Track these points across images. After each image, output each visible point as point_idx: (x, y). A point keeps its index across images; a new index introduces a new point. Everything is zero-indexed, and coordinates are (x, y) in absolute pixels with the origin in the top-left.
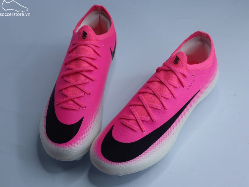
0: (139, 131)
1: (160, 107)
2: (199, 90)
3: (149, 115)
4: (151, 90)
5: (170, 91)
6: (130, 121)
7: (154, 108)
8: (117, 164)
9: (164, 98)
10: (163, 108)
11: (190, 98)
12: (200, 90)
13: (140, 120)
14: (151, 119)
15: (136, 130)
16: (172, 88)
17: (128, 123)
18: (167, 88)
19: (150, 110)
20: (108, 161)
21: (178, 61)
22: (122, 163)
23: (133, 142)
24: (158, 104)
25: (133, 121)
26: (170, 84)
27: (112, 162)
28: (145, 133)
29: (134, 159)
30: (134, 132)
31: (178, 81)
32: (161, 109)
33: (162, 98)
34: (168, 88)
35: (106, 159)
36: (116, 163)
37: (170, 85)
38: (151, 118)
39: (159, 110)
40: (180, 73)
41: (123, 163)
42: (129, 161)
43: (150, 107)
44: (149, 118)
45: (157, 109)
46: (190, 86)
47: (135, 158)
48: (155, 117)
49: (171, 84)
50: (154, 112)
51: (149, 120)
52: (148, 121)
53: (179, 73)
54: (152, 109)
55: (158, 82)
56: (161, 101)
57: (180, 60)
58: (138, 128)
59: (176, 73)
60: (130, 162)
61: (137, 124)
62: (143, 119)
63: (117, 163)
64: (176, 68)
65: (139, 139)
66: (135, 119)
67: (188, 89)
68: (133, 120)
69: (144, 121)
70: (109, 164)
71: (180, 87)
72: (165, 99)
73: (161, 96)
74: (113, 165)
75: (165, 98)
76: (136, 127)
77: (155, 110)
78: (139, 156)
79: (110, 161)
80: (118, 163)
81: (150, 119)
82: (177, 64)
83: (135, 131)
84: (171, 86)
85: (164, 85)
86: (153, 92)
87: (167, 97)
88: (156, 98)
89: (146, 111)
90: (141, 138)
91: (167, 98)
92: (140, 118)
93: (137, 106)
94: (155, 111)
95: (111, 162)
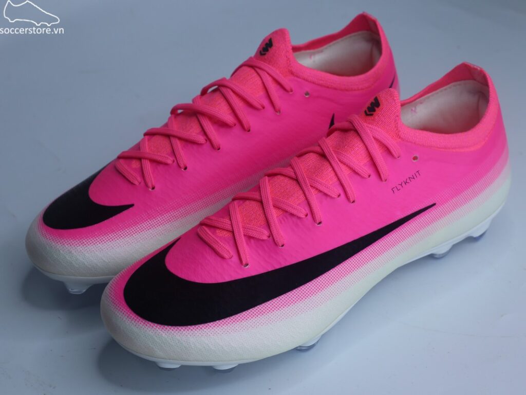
0: (233, 259)
1: (302, 211)
2: (432, 203)
3: (268, 225)
4: (292, 170)
5: (339, 179)
6: (218, 231)
7: (286, 212)
8: (151, 327)
9: (316, 192)
10: (309, 216)
11: (400, 215)
12: (434, 204)
13: (242, 234)
14: (271, 238)
15: (226, 256)
16: (344, 173)
17: (211, 234)
18: (330, 169)
19: (274, 214)
20: (131, 315)
21: (376, 108)
22: (166, 327)
23: (210, 282)
24: (299, 204)
25: (225, 233)
26: (342, 162)
27: (141, 320)
28: (248, 268)
29: (201, 326)
30: (219, 259)
31: (368, 159)
32: (302, 216)
33: (313, 191)
34: (334, 169)
35: (128, 309)
36: (150, 323)
37: (341, 165)
38: (271, 235)
39: (299, 218)
40: (375, 138)
41: (168, 329)
42: (184, 328)
43: (275, 206)
44: (266, 233)
45: (292, 215)
46: (403, 184)
47: (203, 325)
48: (282, 233)
49: (345, 160)
50: (283, 222)
51: (265, 238)
52: (263, 240)
53: (373, 139)
54: (280, 212)
55: (317, 155)
56: (307, 199)
57: (381, 107)
58: (232, 252)
59: (363, 136)
60: (186, 330)
61: (232, 242)
62: (251, 234)
63: (152, 324)
64: (365, 124)
65: (227, 279)
66: (230, 228)
67: (395, 190)
68: (224, 230)
69: (253, 238)
70: (133, 322)
71: (369, 176)
72: (320, 194)
73: (311, 186)
74: (141, 327)
75: (320, 191)
76: (227, 247)
77: (287, 218)
78: (216, 323)
79: (137, 316)
80: (156, 325)
81: (269, 237)
82: (372, 115)
83: (223, 258)
84: (343, 167)
85: (328, 160)
86: (295, 173)
87: (326, 192)
88: (298, 188)
89: (264, 216)
90: (233, 279)
91: (326, 195)
92: (244, 228)
93: (247, 202)
94: (286, 220)
95: (139, 318)
